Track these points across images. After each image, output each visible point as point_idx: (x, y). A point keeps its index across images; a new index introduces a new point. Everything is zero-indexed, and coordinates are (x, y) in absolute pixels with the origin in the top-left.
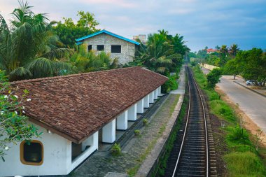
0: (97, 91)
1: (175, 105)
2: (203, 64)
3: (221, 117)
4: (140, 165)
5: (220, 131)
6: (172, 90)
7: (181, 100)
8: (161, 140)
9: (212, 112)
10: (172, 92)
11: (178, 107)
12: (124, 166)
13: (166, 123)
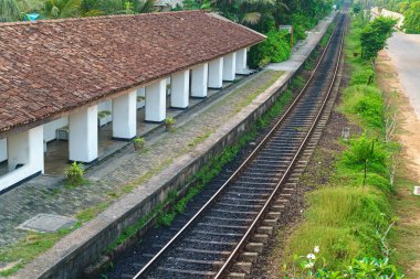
0: (58, 56)
1: (258, 93)
2: (380, 10)
3: (354, 119)
4: (112, 203)
5: (335, 147)
6: (272, 62)
7: (278, 83)
8: (184, 160)
9: (340, 109)
10: (271, 67)
11: (262, 98)
12: (77, 204)
13: (218, 126)
